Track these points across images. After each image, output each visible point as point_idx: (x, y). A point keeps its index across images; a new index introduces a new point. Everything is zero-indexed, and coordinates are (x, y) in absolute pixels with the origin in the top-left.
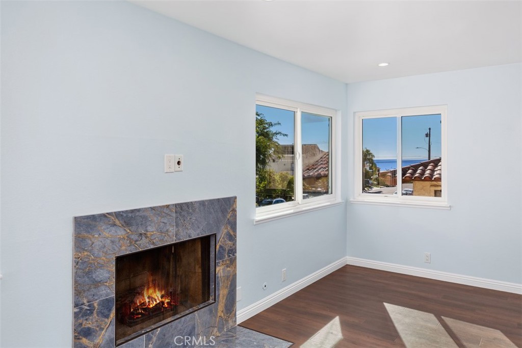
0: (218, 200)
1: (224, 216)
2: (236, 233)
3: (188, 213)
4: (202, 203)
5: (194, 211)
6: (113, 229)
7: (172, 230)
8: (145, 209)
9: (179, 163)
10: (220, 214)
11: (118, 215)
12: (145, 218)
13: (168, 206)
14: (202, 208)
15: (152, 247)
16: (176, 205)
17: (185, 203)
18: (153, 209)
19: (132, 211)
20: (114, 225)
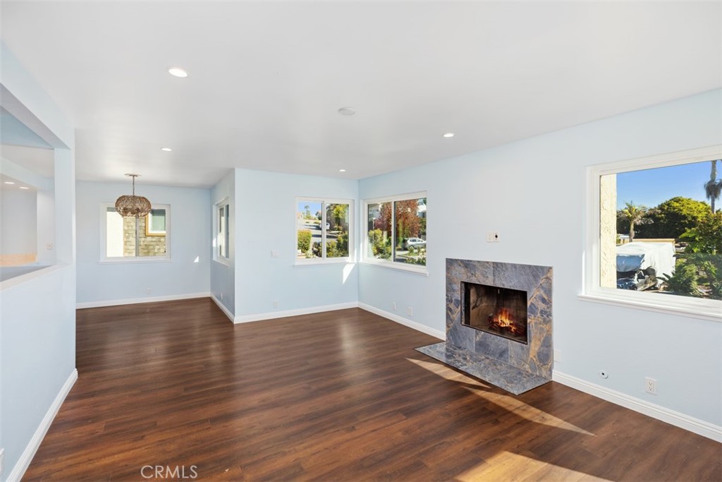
0: (530, 266)
1: (536, 281)
2: (551, 298)
3: (502, 270)
4: (514, 266)
5: (507, 269)
6: (460, 267)
7: (491, 277)
8: (475, 261)
9: (496, 236)
10: (531, 278)
11: (462, 261)
12: (475, 266)
13: (488, 262)
14: (514, 269)
15: (478, 283)
16: (493, 263)
17: (500, 263)
18: (479, 262)
19: (468, 261)
20: (460, 265)
